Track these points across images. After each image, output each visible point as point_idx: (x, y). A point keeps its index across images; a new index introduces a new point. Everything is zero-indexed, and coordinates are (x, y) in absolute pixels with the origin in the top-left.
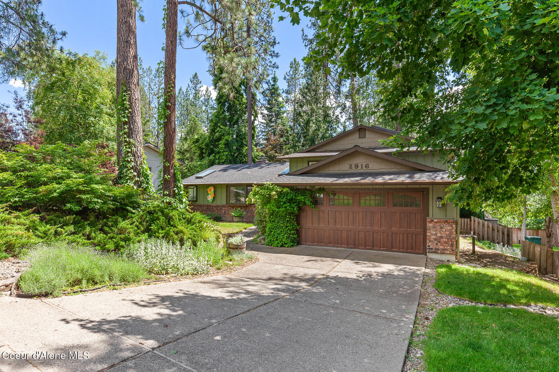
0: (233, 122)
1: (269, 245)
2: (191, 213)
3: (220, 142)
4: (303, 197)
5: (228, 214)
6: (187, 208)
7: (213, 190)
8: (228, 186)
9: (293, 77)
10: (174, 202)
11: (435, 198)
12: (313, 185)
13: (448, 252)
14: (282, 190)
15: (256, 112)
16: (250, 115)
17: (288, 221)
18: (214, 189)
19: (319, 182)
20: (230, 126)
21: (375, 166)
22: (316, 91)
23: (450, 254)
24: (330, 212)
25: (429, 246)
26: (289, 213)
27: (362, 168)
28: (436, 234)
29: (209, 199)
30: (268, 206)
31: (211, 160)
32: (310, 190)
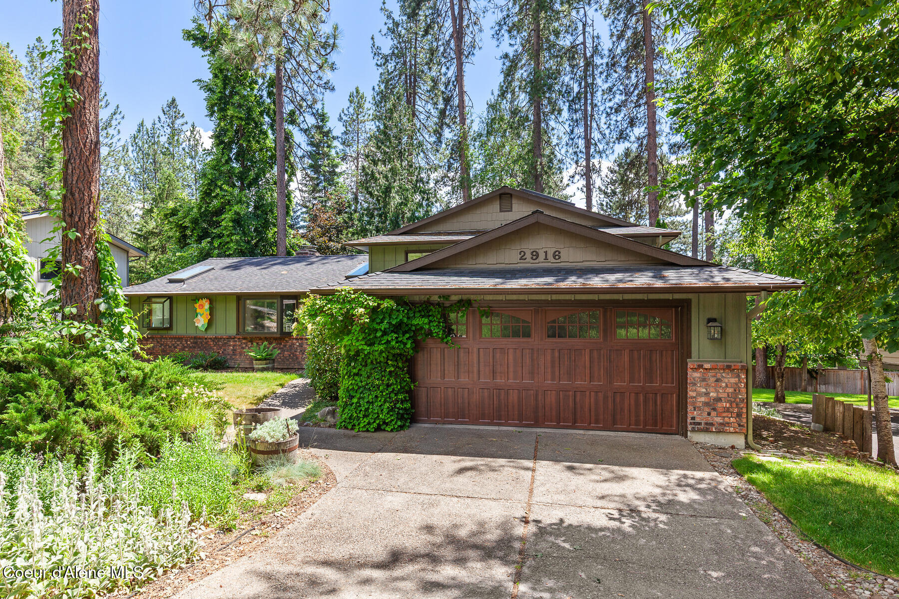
0: (247, 180)
1: (346, 428)
2: (148, 361)
3: (223, 216)
4: (426, 321)
5: (241, 354)
6: (137, 348)
7: (207, 306)
8: (240, 298)
9: (355, 118)
10: (94, 336)
11: (703, 321)
12: (445, 294)
13: (732, 429)
14: (379, 305)
15: (292, 167)
16: (282, 171)
17: (390, 372)
18: (211, 303)
19: (464, 286)
20: (242, 189)
21: (573, 255)
22: (400, 139)
23: (736, 432)
24: (481, 350)
25: (693, 418)
26: (394, 355)
27: (546, 259)
28: (707, 394)
29: (200, 325)
30: (346, 340)
31: (203, 248)
32: (439, 304)
